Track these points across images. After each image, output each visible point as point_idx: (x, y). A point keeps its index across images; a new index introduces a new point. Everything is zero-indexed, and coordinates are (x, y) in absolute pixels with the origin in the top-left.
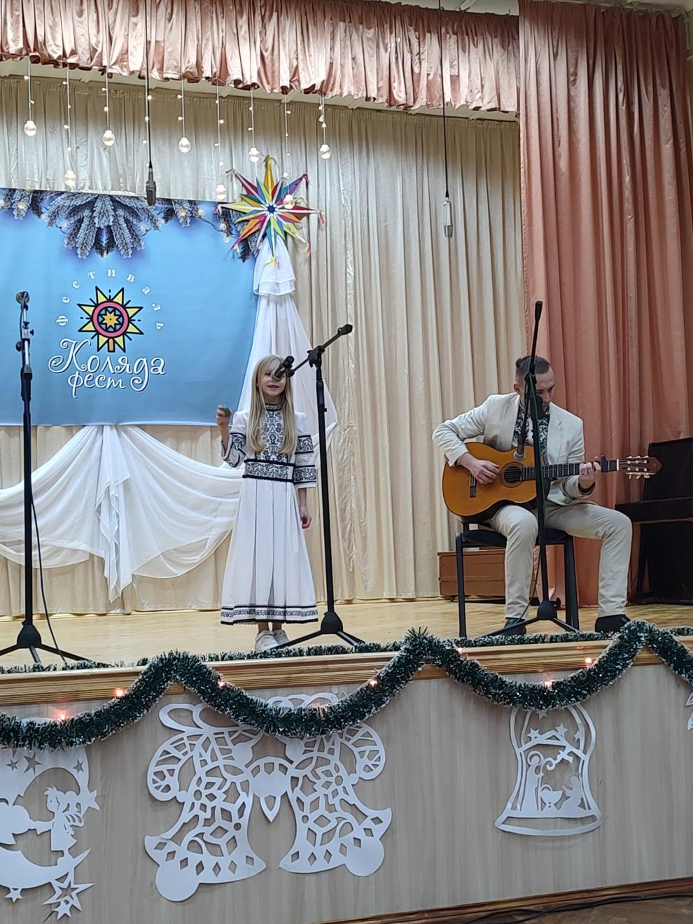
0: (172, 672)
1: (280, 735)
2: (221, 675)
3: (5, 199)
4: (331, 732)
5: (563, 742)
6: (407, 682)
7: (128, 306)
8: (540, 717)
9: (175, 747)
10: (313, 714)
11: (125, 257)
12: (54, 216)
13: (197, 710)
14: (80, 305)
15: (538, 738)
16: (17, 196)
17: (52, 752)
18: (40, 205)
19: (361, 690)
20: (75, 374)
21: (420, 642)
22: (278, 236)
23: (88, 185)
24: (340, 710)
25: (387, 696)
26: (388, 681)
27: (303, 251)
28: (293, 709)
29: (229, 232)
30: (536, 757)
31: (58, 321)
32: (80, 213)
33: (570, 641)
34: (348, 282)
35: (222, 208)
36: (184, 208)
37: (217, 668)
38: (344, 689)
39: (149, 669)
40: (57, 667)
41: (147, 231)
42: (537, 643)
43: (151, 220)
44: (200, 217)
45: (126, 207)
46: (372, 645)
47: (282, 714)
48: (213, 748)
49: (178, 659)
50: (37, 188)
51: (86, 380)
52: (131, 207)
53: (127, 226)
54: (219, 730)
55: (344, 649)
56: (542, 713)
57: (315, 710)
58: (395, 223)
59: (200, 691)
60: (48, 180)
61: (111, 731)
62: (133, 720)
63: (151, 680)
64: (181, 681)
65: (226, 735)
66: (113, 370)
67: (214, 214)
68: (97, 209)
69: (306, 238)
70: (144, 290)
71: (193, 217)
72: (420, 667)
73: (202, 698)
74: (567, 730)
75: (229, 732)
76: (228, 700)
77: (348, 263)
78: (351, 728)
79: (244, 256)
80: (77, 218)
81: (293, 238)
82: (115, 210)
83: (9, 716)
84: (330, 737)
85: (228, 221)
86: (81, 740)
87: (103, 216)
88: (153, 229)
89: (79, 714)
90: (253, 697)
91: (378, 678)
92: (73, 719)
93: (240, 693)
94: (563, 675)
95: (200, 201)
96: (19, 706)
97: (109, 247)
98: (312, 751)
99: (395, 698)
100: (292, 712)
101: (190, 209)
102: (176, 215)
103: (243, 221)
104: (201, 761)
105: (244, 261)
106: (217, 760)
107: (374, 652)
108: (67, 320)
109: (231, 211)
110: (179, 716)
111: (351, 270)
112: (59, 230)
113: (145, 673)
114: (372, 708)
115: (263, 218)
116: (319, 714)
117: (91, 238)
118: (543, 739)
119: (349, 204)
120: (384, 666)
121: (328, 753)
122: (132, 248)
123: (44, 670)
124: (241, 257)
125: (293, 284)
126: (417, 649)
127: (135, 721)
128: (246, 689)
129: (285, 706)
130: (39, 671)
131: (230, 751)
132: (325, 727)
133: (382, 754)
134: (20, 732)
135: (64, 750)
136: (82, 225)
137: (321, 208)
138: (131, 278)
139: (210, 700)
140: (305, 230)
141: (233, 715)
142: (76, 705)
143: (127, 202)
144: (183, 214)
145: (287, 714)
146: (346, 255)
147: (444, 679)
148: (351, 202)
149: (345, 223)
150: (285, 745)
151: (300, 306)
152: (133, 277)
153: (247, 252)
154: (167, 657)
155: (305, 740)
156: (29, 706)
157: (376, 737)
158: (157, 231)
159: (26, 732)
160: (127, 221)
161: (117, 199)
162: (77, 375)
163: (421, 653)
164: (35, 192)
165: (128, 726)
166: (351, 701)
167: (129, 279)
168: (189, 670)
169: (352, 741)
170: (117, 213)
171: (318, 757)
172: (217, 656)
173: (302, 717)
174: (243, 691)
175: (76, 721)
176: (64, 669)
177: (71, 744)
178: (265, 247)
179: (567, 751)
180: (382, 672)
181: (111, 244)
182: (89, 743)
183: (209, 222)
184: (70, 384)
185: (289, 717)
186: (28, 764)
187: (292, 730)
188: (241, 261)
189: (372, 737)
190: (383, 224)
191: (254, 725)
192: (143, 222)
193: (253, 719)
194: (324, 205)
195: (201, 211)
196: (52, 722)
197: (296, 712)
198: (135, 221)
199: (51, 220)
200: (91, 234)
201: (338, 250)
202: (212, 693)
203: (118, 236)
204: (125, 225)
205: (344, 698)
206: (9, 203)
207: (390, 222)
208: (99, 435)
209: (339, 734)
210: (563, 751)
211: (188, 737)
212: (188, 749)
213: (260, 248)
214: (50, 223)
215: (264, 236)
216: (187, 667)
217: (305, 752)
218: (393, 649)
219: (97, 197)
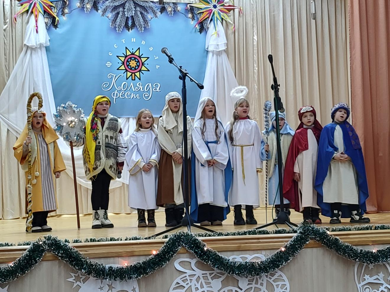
0: (181, 242)
1: (236, 275)
2: (205, 244)
3: (80, 3)
4: (262, 275)
5: (382, 281)
6: (301, 249)
7: (142, 57)
8: (370, 269)
9: (182, 281)
10: (252, 265)
11: (140, 32)
12: (105, 11)
13: (193, 262)
14: (118, 56)
15: (369, 279)
16: (86, 1)
17: (121, 282)
18: (98, 5)
19: (277, 252)
20: (115, 91)
21: (307, 229)
22: (218, 21)
24: (267, 263)
25: (291, 256)
26: (291, 249)
27: (231, 28)
28: (242, 262)
29: (193, 18)
30: (367, 289)
31: (106, 64)
32: (118, 10)
33: (385, 229)
34: (254, 44)
35: (190, 6)
36: (170, 7)
37: (203, 241)
38: (268, 252)
39: (169, 240)
40: (122, 239)
41: (151, 18)
42: (368, 230)
43: (154, 12)
44: (178, 11)
45: (141, 6)
46: (282, 230)
47: (237, 265)
48: (201, 282)
49: (184, 235)
51: (121, 94)
52: (143, 6)
53: (142, 16)
54: (204, 272)
55: (268, 232)
56: (371, 266)
57: (254, 263)
58: (279, 13)
59: (195, 252)
61: (151, 272)
62: (161, 266)
63: (171, 246)
64: (186, 247)
65: (208, 275)
66: (134, 89)
67: (185, 9)
68: (126, 8)
69: (233, 21)
70: (150, 48)
71: (175, 11)
72: (307, 242)
73: (196, 256)
74: (384, 275)
75: (210, 273)
76: (209, 257)
77: (254, 34)
78: (272, 272)
79: (201, 31)
80: (117, 12)
81: (226, 21)
82: (135, 8)
83: (100, 263)
84: (261, 277)
85: (193, 13)
86: (136, 276)
87: (129, 11)
88: (154, 17)
89: (135, 263)
90: (222, 256)
91: (286, 247)
92: (131, 266)
93: (215, 254)
94: (382, 247)
95: (178, 3)
96: (104, 259)
97: (132, 26)
98: (252, 284)
99: (295, 257)
100: (242, 263)
101: (174, 7)
102: (166, 10)
103: (200, 13)
104: (195, 288)
105: (201, 33)
106: (204, 287)
107: (283, 233)
108: (111, 64)
109: (194, 8)
110: (185, 265)
111: (255, 37)
112: (107, 18)
113: (167, 243)
114: (283, 262)
115: (211, 11)
116: (256, 265)
117: (123, 22)
118: (371, 280)
119: (255, 3)
120: (289, 241)
121: (260, 285)
122: (144, 27)
123: (115, 240)
124: (199, 32)
125: (226, 45)
126: (306, 232)
127: (163, 267)
128: (218, 251)
129: (238, 260)
130: (114, 241)
131: (210, 283)
132: (259, 272)
133: (288, 286)
134: (105, 272)
135: (126, 281)
136: (119, 15)
137: (240, 6)
138: (143, 42)
139: (200, 256)
140: (232, 17)
141: (212, 265)
142: (132, 259)
143: (142, 4)
144: (170, 10)
145: (240, 265)
146: (253, 29)
147: (320, 248)
149: (253, 14)
150: (238, 281)
151: (229, 56)
152: (145, 42)
153: (202, 28)
154: (178, 234)
155: (249, 278)
156: (109, 258)
157: (285, 277)
158: (156, 18)
159: (108, 272)
160: (141, 13)
161: (137, 2)
162: (116, 92)
163: (308, 234)
165: (159, 269)
166: (272, 258)
167: (142, 43)
168: (189, 241)
169: (272, 279)
170: (136, 9)
171: (255, 287)
172: (203, 235)
173: (247, 267)
174: (217, 252)
175: (133, 266)
176: (126, 240)
177: (131, 278)
178: (211, 26)
179: (384, 286)
180: (288, 244)
181: (134, 25)
182: (140, 278)
183: (183, 14)
185: (240, 267)
186: (108, 288)
187: (242, 273)
188: (199, 33)
189: (282, 277)
190: (272, 14)
191: (222, 270)
192: (150, 14)
193: (222, 267)
194: (242, 4)
195: (179, 8)
196: (121, 267)
197: (244, 264)
198: (145, 14)
199: (103, 13)
200: (123, 20)
201: (249, 27)
202: (201, 253)
203: (137, 21)
204: (140, 15)
205: (269, 257)
206: (82, 5)
207: (276, 13)
208: (127, 122)
209: (266, 275)
210: (382, 286)
211: (189, 276)
212: (189, 281)
213: (209, 26)
214: (102, 15)
215: (211, 20)
216: (188, 240)
217: (249, 284)
218: (293, 232)
219: (126, 1)
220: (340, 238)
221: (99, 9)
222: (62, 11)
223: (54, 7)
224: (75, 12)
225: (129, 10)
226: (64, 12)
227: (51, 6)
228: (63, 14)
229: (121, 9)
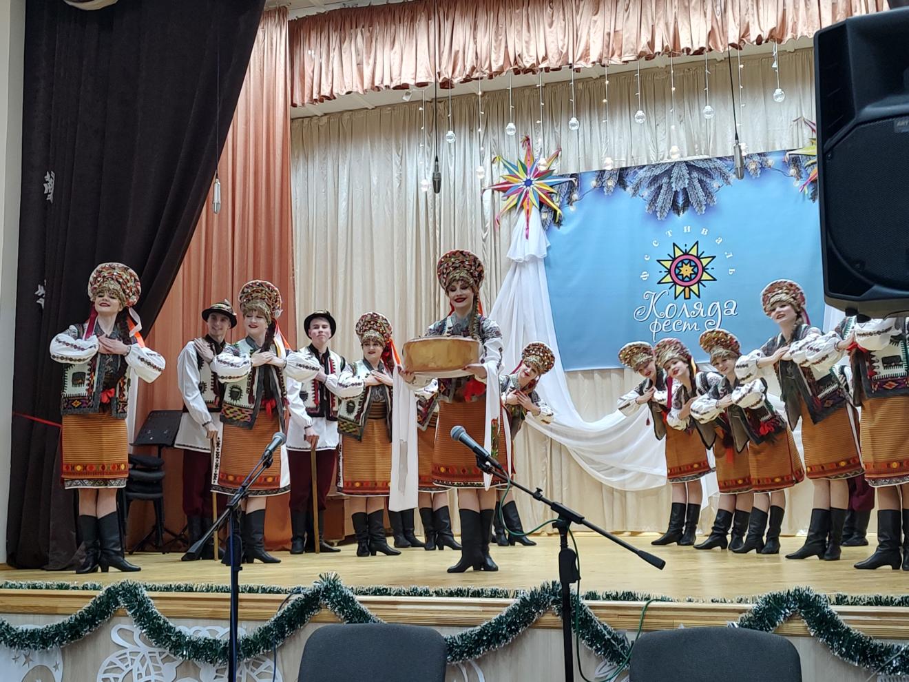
3: (597, 180)
11: (699, 214)
14: (659, 261)
16: (606, 175)
18: (625, 180)
20: (655, 321)
23: (667, 155)
29: (799, 176)
31: (642, 276)
32: (659, 181)
35: (790, 155)
36: (754, 161)
41: (719, 187)
43: (723, 176)
44: (770, 167)
45: (700, 170)
50: (624, 166)
51: (664, 325)
52: (704, 168)
60: (632, 157)
66: (689, 315)
67: (782, 162)
68: (674, 175)
70: (717, 241)
71: (763, 168)
79: (815, 197)
80: (656, 186)
82: (689, 174)
85: (797, 166)
87: (679, 180)
88: (725, 185)
95: (768, 153)
97: (684, 206)
101: (760, 161)
105: (813, 201)
108: (648, 275)
109: (800, 156)
112: (641, 198)
117: (668, 201)
122: (705, 205)
124: (812, 198)
136: (661, 191)
138: (704, 232)
143: (701, 165)
144: (754, 167)
152: (707, 231)
158: (727, 186)
160: (701, 181)
161: (692, 163)
162: (656, 322)
164: (622, 169)
167: (703, 233)
170: (692, 176)
181: (687, 203)
183: (779, 170)
184: (651, 330)
192: (716, 180)
195: (772, 161)
198: (708, 181)
199: (635, 191)
200: (669, 197)
203: (693, 196)
204: (699, 185)
206: (600, 183)
214: (634, 194)
219: (674, 165)
222: (569, 197)
223: (556, 194)
224: (588, 196)
226: (571, 199)
227: (552, 193)
228: (570, 202)
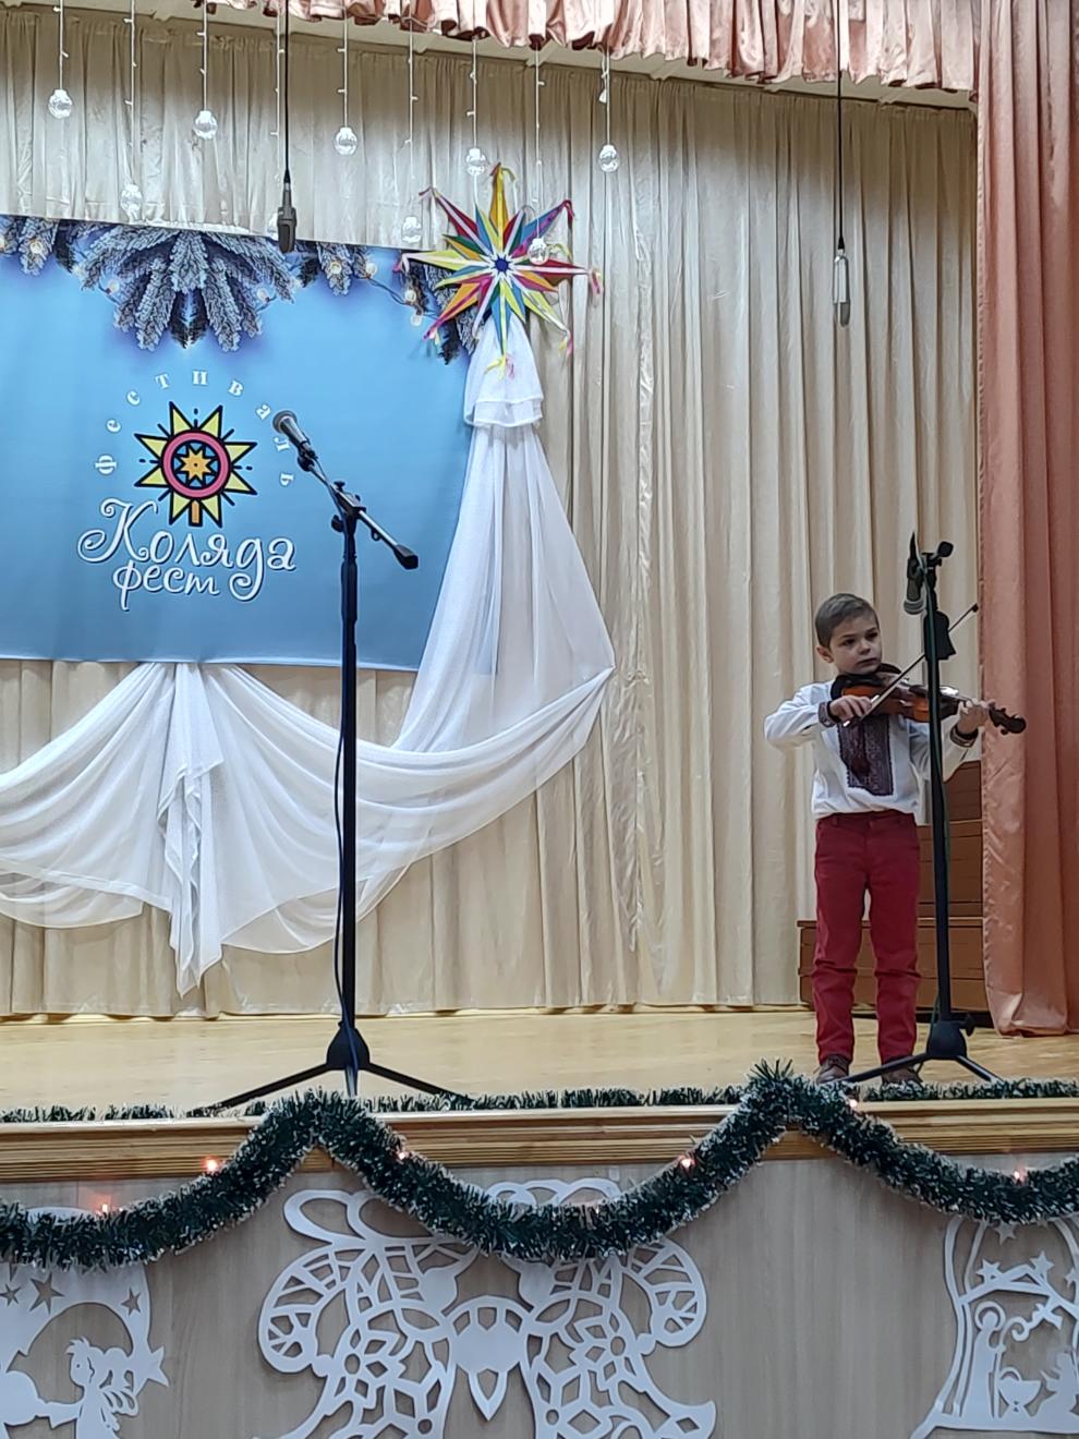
0: (311, 1130)
1: (509, 1255)
2: (402, 1137)
3: (6, 236)
4: (606, 1254)
5: (1043, 1288)
6: (751, 1163)
7: (228, 440)
8: (1002, 1239)
9: (312, 1272)
10: (572, 1218)
11: (226, 349)
12: (96, 269)
13: (355, 1203)
14: (139, 437)
15: (997, 1277)
16: (29, 229)
17: (84, 1271)
18: (70, 247)
19: (665, 1174)
20: (127, 565)
22: (513, 316)
23: (160, 212)
24: (624, 1212)
25: (712, 1189)
26: (715, 1161)
27: (559, 345)
28: (535, 1207)
29: (421, 305)
30: (991, 1314)
31: (98, 465)
32: (144, 265)
33: (1062, 1095)
34: (642, 405)
35: (410, 260)
36: (338, 259)
37: (395, 1126)
38: (631, 1172)
39: (269, 1122)
40: (96, 1113)
41: (267, 299)
42: (999, 1097)
43: (276, 279)
44: (368, 277)
45: (230, 255)
46: (686, 1092)
47: (514, 1217)
48: (383, 1276)
49: (323, 1105)
50: (67, 216)
51: (147, 576)
52: (239, 255)
53: (232, 291)
54: (395, 1242)
55: (633, 1097)
56: (1006, 1230)
57: (577, 1210)
58: (734, 296)
59: (363, 1167)
60: (87, 201)
61: (195, 1237)
62: (236, 1217)
63: (273, 1142)
64: (328, 1147)
65: (408, 1253)
66: (198, 560)
67: (394, 272)
68: (177, 258)
69: (566, 321)
70: (259, 411)
71: (356, 277)
72: (776, 1136)
73: (365, 1180)
74: (1050, 1265)
75: (414, 1247)
76: (415, 1187)
77: (643, 369)
78: (644, 1246)
79: (448, 353)
80: (141, 272)
81: (540, 319)
82: (209, 260)
83: (6, 1202)
84: (603, 1263)
85: (420, 286)
86: (138, 1252)
87: (187, 271)
88: (279, 296)
89: (136, 1203)
90: (462, 1183)
91: (697, 1154)
92: (124, 1212)
93: (437, 1173)
94: (1048, 1160)
95: (368, 247)
96: (25, 1185)
97: (196, 328)
98: (569, 1288)
99: (728, 1193)
100: (534, 1212)
101: (350, 262)
102: (323, 271)
103: (448, 286)
104: (360, 1299)
105: (447, 361)
106: (391, 1298)
107: (689, 1104)
108: (114, 464)
109: (426, 267)
110: (323, 1214)
111: (647, 383)
112: (105, 294)
113: (261, 1130)
114: (683, 1211)
115: (486, 281)
116: (584, 1218)
117: (163, 310)
118: (1005, 1280)
119: (648, 257)
120: (709, 1131)
121: (599, 1293)
122: (239, 332)
123: (70, 1119)
124: (442, 354)
125: (539, 406)
126: (773, 1101)
127: (241, 1219)
128: (448, 1167)
129: (520, 1201)
130: (63, 1119)
131: (414, 1282)
132: (596, 1243)
133: (700, 1297)
134: (26, 1233)
135: (104, 1270)
136: (149, 286)
137: (594, 265)
138: (236, 388)
139: (382, 1183)
140: (563, 305)
141: (423, 1215)
142: (129, 1187)
143: (233, 246)
144: (337, 271)
145: (525, 1216)
146: (640, 353)
147: (822, 1161)
148: (652, 254)
149: (640, 295)
150: (519, 1275)
151: (551, 450)
152: (241, 387)
153: (455, 344)
154: (302, 1100)
155: (557, 1266)
156: (42, 1185)
157: (689, 1266)
158: (287, 301)
159: (37, 1234)
160: (231, 281)
161: (215, 239)
162: (130, 568)
163: (778, 1109)
164: (64, 222)
165: (226, 1229)
166: (644, 1195)
167: (232, 391)
168: (342, 1126)
169: (644, 1273)
170: (214, 265)
171: (579, 1300)
172: (395, 1103)
173: (552, 1224)
174: (443, 1169)
175: (131, 1215)
176: (108, 1117)
177: (120, 1258)
178: (487, 336)
179: (1051, 1305)
180: (704, 1143)
181: (202, 323)
182: (153, 1258)
183: (384, 287)
184: (118, 584)
185: (527, 1223)
186: (37, 1294)
187: (534, 1247)
188: (442, 359)
189: (682, 1266)
190: (711, 298)
191: (461, 1235)
192: (262, 284)
193: (460, 1223)
194: (600, 258)
195: (371, 266)
196: (85, 1217)
197: (540, 1214)
198: (246, 282)
199: (91, 276)
200: (164, 303)
201: (626, 345)
202: (385, 1171)
203: (214, 310)
204: (228, 289)
205: (632, 1190)
206: (13, 243)
207: (724, 293)
208: (168, 680)
209: (621, 1257)
210: (1044, 1304)
211: (336, 1253)
212: (336, 1275)
213: (478, 337)
214: (88, 282)
215: (488, 314)
216: (339, 1120)
217: (556, 1289)
218: (726, 1099)
219: (178, 235)
220: (895, 1126)
221: (74, 262)
225: (187, 267)
229: (157, 264)
